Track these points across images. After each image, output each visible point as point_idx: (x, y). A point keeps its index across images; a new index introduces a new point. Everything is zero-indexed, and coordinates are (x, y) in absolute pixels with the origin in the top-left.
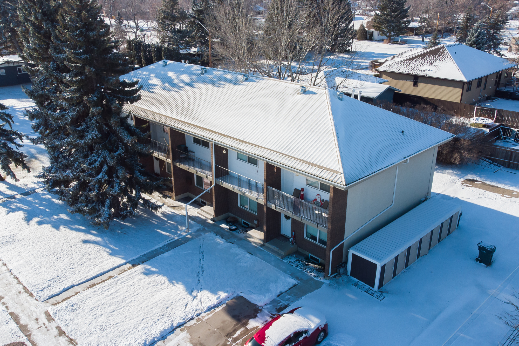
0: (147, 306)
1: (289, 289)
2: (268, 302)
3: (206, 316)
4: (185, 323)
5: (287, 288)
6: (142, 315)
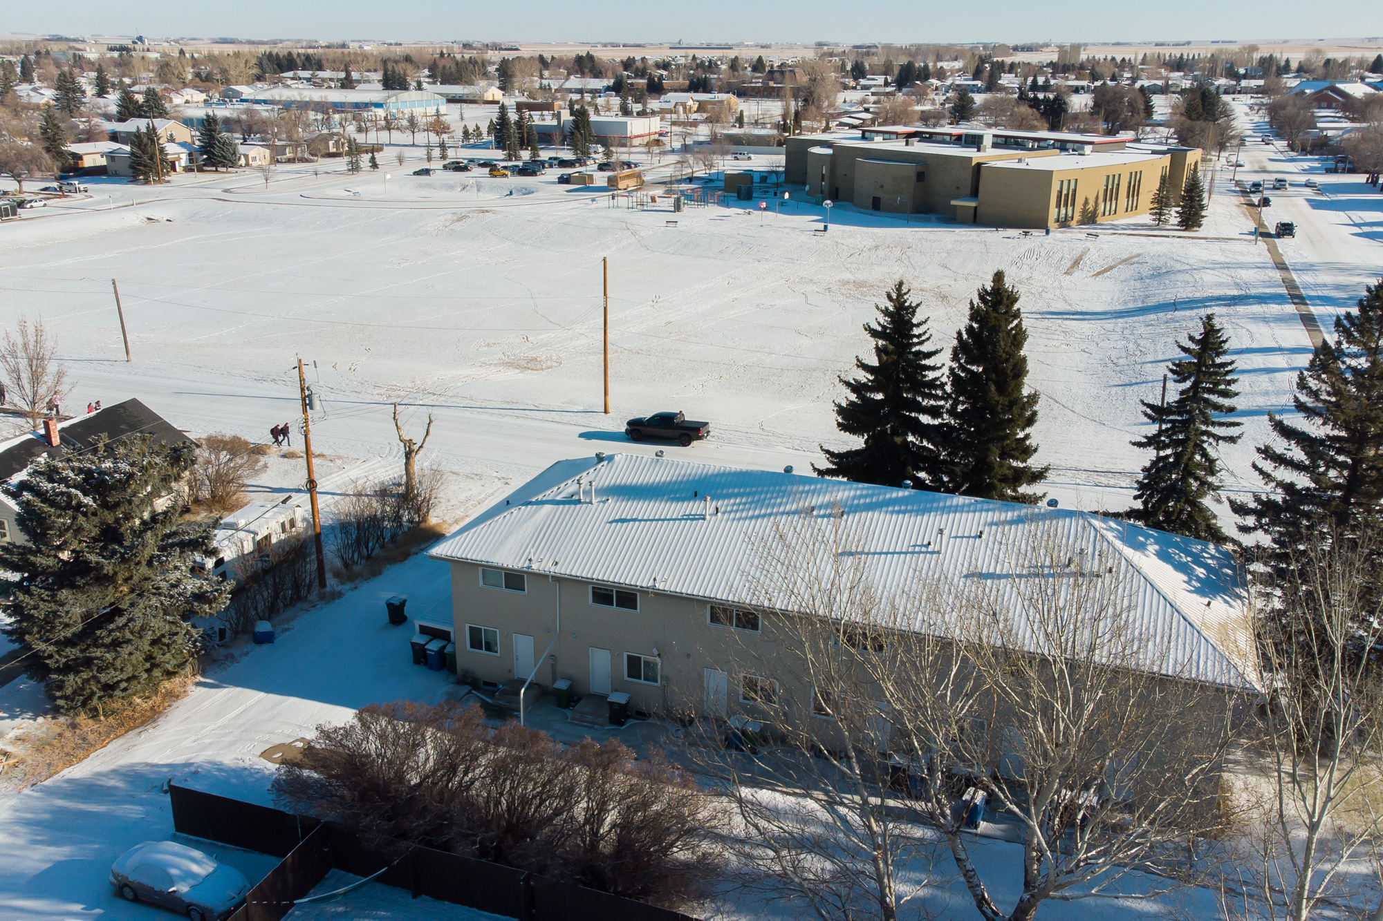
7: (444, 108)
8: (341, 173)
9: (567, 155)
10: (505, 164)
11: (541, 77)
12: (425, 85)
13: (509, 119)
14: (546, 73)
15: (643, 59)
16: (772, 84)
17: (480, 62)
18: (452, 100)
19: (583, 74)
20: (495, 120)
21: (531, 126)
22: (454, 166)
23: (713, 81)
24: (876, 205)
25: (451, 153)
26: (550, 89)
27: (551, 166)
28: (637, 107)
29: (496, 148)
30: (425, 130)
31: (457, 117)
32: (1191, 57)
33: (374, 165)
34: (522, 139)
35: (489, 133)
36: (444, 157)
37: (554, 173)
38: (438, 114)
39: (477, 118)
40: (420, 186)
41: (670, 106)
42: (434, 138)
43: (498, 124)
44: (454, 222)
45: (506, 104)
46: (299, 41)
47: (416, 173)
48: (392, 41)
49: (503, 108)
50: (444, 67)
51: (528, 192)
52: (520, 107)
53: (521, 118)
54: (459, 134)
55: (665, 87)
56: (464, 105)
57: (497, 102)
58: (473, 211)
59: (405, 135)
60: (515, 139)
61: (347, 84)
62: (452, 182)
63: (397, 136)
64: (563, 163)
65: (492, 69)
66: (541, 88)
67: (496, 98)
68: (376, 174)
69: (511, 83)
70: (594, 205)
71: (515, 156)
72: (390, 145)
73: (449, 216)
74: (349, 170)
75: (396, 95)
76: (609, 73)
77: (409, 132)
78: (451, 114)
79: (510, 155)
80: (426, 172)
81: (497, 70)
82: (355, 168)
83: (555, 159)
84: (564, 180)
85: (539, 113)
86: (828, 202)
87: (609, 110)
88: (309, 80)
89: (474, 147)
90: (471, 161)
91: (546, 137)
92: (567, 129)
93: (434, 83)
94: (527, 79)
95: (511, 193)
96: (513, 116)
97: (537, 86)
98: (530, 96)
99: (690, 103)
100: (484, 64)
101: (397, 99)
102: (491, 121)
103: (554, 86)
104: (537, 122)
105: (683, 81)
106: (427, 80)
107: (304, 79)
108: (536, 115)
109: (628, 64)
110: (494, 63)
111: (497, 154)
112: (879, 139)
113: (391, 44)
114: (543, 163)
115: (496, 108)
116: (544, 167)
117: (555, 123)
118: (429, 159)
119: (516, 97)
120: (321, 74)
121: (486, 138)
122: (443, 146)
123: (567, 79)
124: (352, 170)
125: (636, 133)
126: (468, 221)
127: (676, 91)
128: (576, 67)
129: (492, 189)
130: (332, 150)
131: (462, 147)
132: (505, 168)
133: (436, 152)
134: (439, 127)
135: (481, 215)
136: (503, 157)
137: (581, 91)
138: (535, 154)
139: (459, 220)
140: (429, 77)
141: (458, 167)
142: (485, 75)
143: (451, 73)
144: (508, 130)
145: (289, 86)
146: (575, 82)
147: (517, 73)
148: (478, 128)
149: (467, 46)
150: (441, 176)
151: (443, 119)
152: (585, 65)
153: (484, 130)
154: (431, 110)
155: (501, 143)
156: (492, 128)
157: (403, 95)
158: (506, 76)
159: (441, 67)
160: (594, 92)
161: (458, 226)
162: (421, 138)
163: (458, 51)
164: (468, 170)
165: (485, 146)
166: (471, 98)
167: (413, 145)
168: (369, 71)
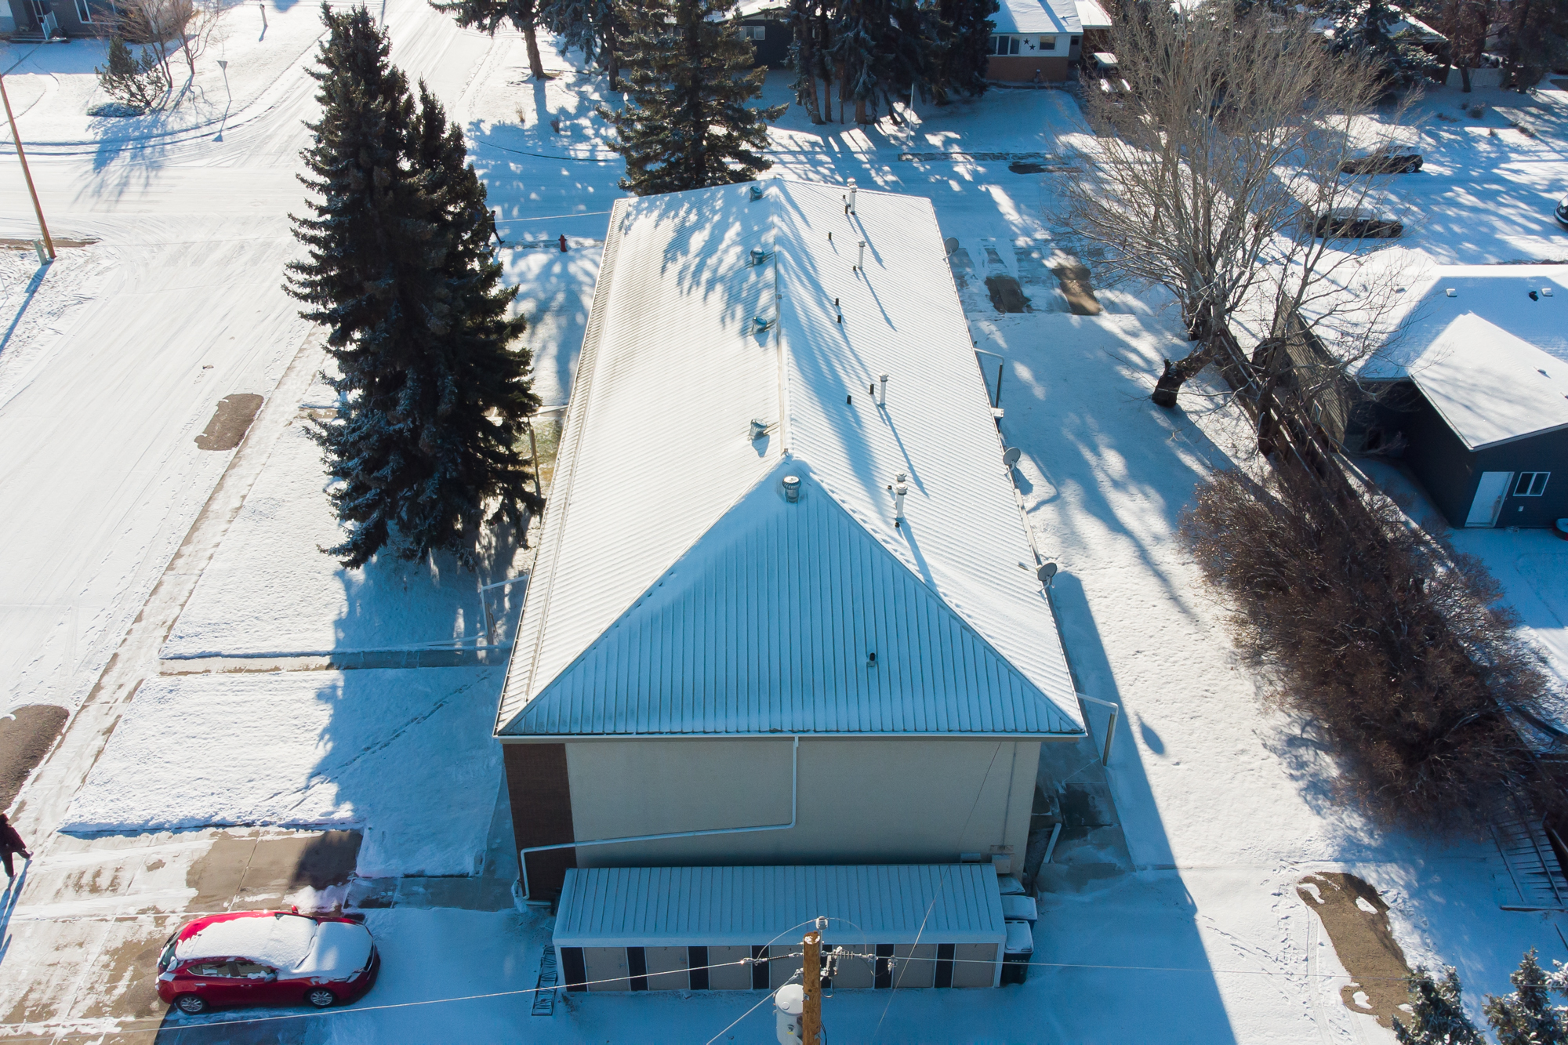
0: (234, 759)
1: (444, 876)
2: (375, 876)
3: (272, 834)
4: (232, 825)
5: (440, 872)
6: (209, 770)
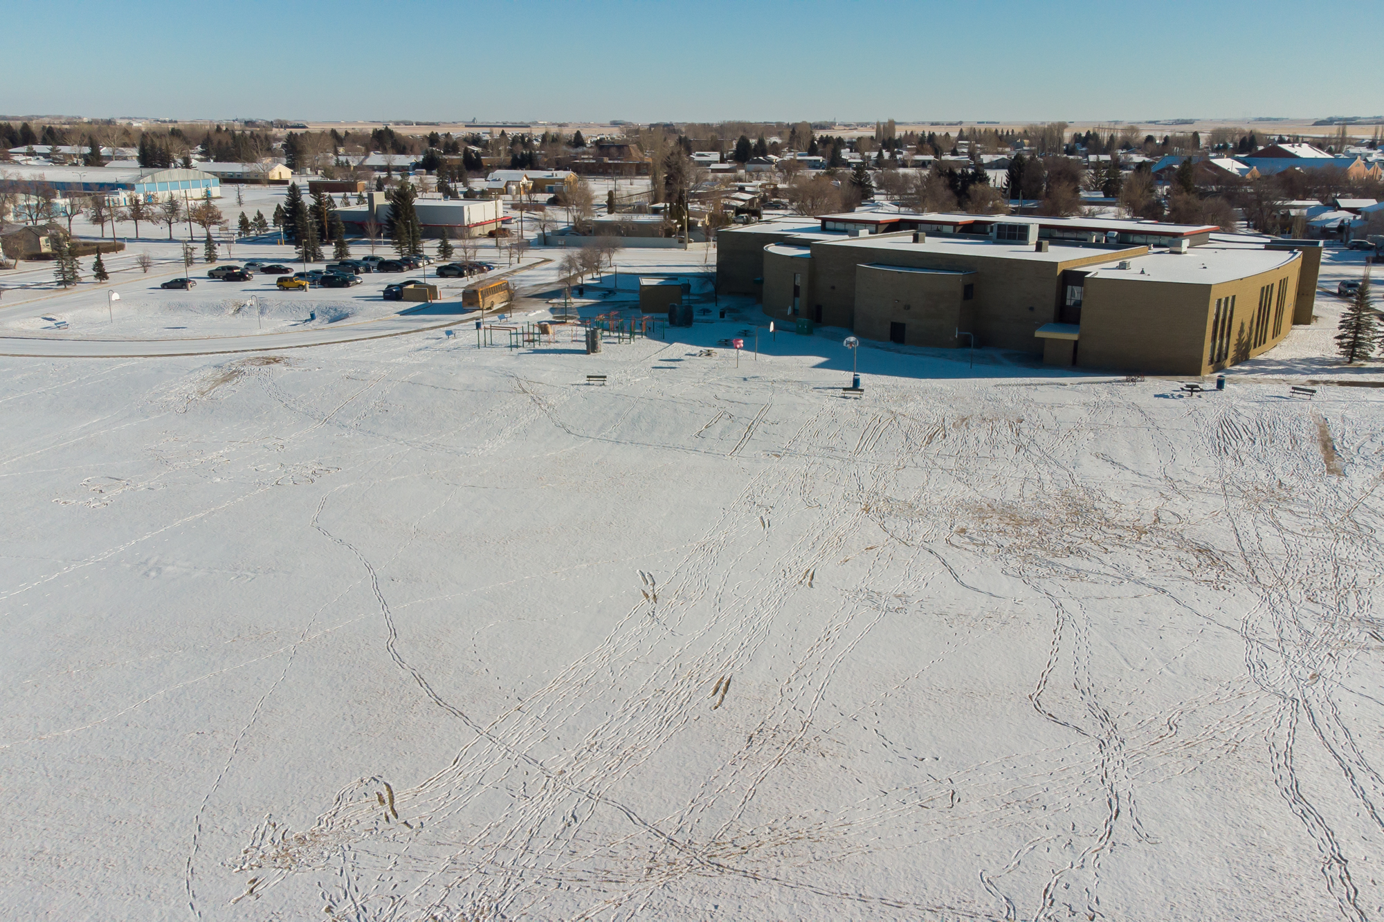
7: (216, 191)
8: (45, 288)
9: (388, 252)
10: (299, 268)
11: (336, 153)
12: (194, 162)
13: (303, 204)
14: (341, 150)
15: (448, 135)
16: (606, 160)
17: (263, 137)
18: (227, 179)
19: (385, 151)
20: (283, 205)
21: (334, 214)
22: (224, 273)
23: (539, 157)
24: (898, 334)
25: (221, 251)
26: (349, 166)
27: (368, 270)
28: (460, 187)
29: (287, 243)
30: (185, 220)
31: (234, 200)
32: (1005, 133)
33: (101, 274)
34: (321, 230)
35: (275, 222)
36: (211, 258)
37: (374, 283)
38: (208, 197)
39: (260, 202)
40: (172, 308)
41: (501, 185)
42: (199, 230)
43: (287, 211)
44: (217, 382)
45: (297, 183)
46: (60, 117)
47: (166, 286)
48: (167, 119)
49: (294, 191)
50: (220, 143)
51: (338, 316)
52: (315, 188)
53: (319, 203)
54: (234, 223)
55: (484, 164)
56: (243, 187)
57: (286, 182)
58: (252, 361)
59: (158, 227)
60: (312, 232)
61: (94, 160)
62: (220, 301)
63: (146, 228)
64: (386, 266)
65: (277, 145)
66: (337, 165)
67: (284, 177)
68: (101, 289)
69: (302, 160)
70: (452, 342)
71: (314, 255)
72: (138, 240)
73: (209, 373)
74: (60, 283)
75: (152, 174)
76: (416, 148)
77: (163, 223)
78: (226, 199)
79: (306, 253)
80: (181, 284)
81: (284, 146)
82: (68, 280)
83: (373, 259)
84: (392, 294)
85: (342, 194)
86: (852, 339)
87: (425, 190)
88: (46, 156)
89: (255, 241)
90: (252, 264)
91: (357, 227)
92: (383, 216)
93: (207, 160)
94: (321, 155)
95: (313, 317)
96: (308, 200)
97: (333, 162)
98: (325, 175)
99: (525, 181)
100: (269, 139)
101: (153, 179)
102: (279, 206)
103: (354, 162)
104: (340, 208)
105: (504, 157)
106: (198, 156)
107: (40, 154)
108: (337, 197)
109: (433, 139)
110: (279, 140)
111: (289, 251)
112: (864, 232)
113: (165, 122)
114: (355, 266)
115: (284, 190)
116: (358, 272)
117: (365, 208)
118: (189, 261)
119: (308, 176)
120: (65, 149)
121: (272, 228)
122: (209, 242)
123: (367, 155)
124: (65, 282)
125: (475, 220)
126: (242, 380)
127: (500, 168)
128: (376, 143)
129: (283, 310)
130: (46, 249)
131: (238, 242)
132: (300, 275)
133: (200, 251)
134: (206, 215)
135: (265, 368)
136: (296, 256)
137: (387, 169)
138: (342, 251)
139: (225, 380)
140: (201, 153)
141: (230, 275)
142: (270, 151)
143: (228, 148)
144: (303, 220)
145: (18, 163)
146: (376, 159)
147: (309, 149)
148: (260, 216)
149: (248, 123)
150: (205, 290)
151: (213, 203)
152: (384, 140)
153: (269, 218)
154: (198, 193)
155: (293, 235)
156: (279, 215)
157: (162, 174)
158: (295, 151)
159: (215, 142)
160: (403, 170)
161: (224, 391)
162: (181, 230)
163: (239, 128)
164: (246, 279)
165: (272, 240)
166: (253, 177)
167: (171, 240)
168: (125, 145)
